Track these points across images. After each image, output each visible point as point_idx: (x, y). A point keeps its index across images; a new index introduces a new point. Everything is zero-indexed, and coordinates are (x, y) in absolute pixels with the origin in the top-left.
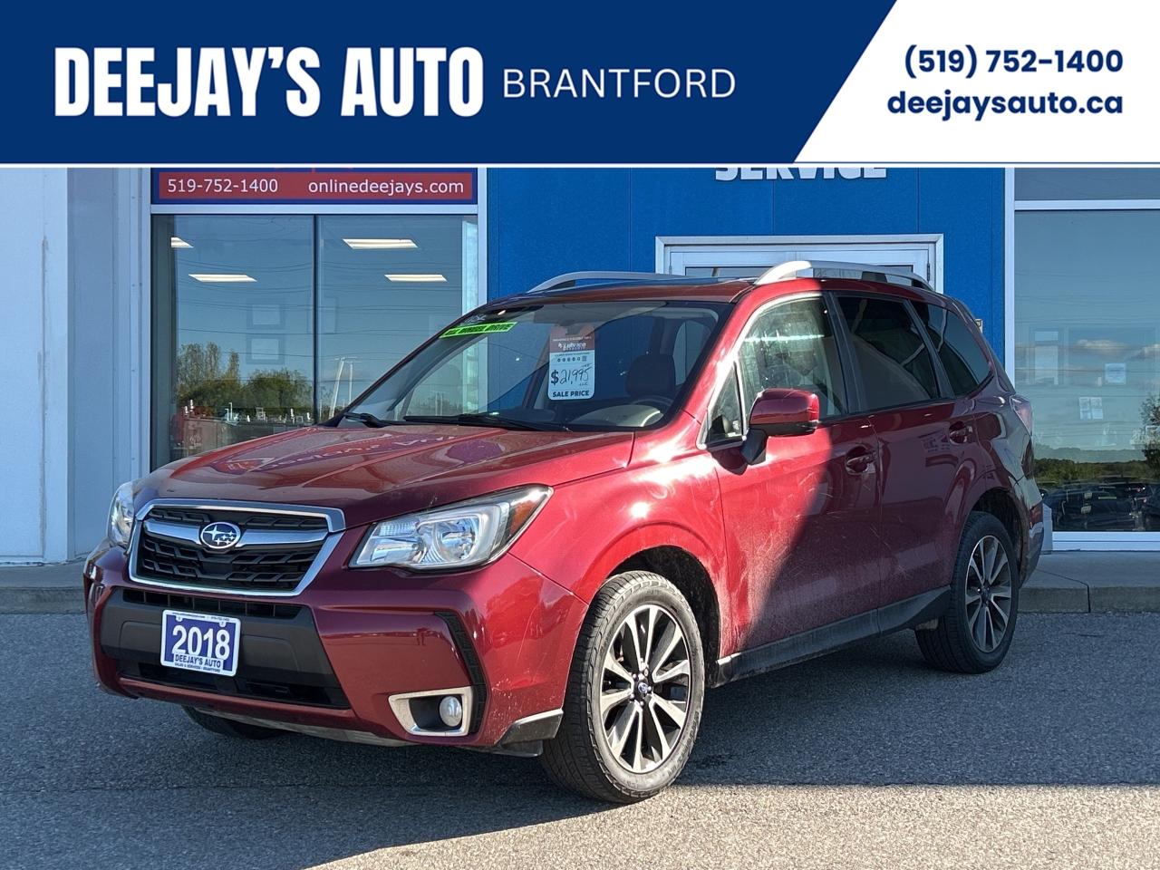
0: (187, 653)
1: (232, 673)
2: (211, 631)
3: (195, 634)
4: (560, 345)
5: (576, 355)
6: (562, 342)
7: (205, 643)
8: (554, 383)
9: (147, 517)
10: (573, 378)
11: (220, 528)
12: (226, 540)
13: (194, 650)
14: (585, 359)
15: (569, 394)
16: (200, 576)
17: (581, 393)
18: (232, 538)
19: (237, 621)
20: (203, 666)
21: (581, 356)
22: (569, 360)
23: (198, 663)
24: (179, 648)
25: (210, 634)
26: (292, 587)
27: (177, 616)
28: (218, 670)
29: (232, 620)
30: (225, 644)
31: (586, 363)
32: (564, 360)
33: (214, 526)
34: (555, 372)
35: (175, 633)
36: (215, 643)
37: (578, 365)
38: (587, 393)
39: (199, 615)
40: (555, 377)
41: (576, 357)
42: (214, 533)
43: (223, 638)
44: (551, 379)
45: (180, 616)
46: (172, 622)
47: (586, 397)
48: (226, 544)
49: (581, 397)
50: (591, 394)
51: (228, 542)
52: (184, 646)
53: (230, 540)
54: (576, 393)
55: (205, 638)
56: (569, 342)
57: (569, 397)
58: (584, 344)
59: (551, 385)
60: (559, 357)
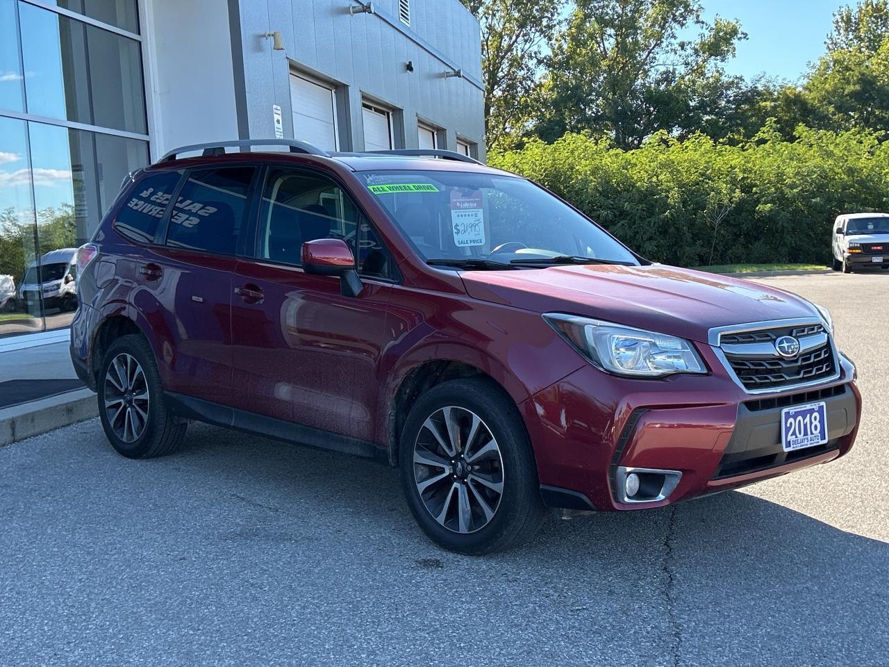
0: (796, 437)
1: (826, 441)
2: (808, 416)
3: (800, 421)
4: (458, 204)
5: (470, 212)
6: (459, 202)
7: (805, 426)
8: (457, 233)
10: (469, 229)
11: (787, 340)
12: (793, 349)
13: (800, 434)
14: (476, 215)
15: (469, 242)
16: (788, 378)
17: (477, 241)
19: (823, 403)
20: (809, 442)
21: (473, 213)
22: (465, 216)
23: (806, 442)
24: (791, 435)
25: (807, 420)
27: (790, 411)
28: (818, 442)
29: (820, 404)
30: (816, 423)
31: (476, 218)
32: (469, 215)
33: (783, 340)
34: (457, 225)
35: (789, 424)
36: (811, 423)
37: (472, 220)
38: (481, 241)
39: (801, 406)
40: (457, 229)
42: (785, 345)
43: (815, 418)
44: (455, 231)
47: (480, 244)
48: (794, 352)
49: (477, 244)
50: (483, 242)
53: (795, 348)
54: (474, 241)
55: (805, 422)
56: (465, 202)
57: (470, 244)
58: (475, 205)
59: (455, 235)
60: (458, 213)
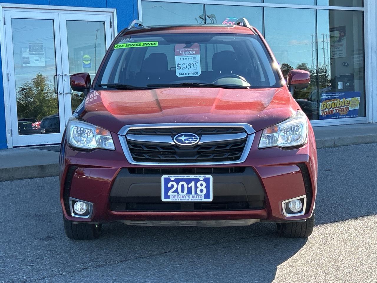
0: (178, 193)
1: (211, 200)
2: (193, 183)
3: (183, 185)
4: (181, 52)
5: (190, 57)
6: (182, 51)
7: (190, 188)
8: (179, 69)
9: (127, 134)
10: (188, 67)
11: (185, 135)
12: (191, 141)
13: (183, 192)
14: (195, 58)
15: (188, 74)
16: (179, 158)
17: (194, 73)
18: (195, 140)
19: (211, 177)
20: (191, 198)
21: (193, 57)
22: (186, 59)
23: (187, 198)
24: (174, 192)
26: (238, 158)
27: (171, 177)
28: (202, 200)
29: (207, 176)
30: (203, 188)
31: (195, 60)
32: (189, 59)
33: (182, 135)
34: (179, 64)
35: (169, 185)
36: (196, 187)
37: (191, 61)
38: (197, 73)
39: (186, 176)
40: (179, 67)
41: (190, 58)
42: (183, 138)
43: (201, 185)
44: (177, 67)
45: (173, 177)
46: (167, 181)
47: (196, 75)
48: (192, 143)
49: (194, 75)
50: (199, 74)
51: (193, 142)
52: (176, 191)
53: (194, 141)
54: (191, 74)
55: (189, 186)
56: (186, 51)
57: (188, 75)
58: (194, 52)
59: (177, 70)
60: (180, 58)
